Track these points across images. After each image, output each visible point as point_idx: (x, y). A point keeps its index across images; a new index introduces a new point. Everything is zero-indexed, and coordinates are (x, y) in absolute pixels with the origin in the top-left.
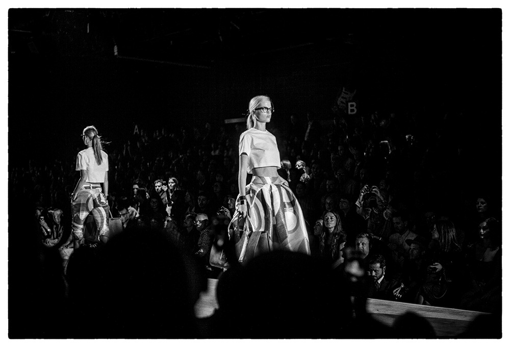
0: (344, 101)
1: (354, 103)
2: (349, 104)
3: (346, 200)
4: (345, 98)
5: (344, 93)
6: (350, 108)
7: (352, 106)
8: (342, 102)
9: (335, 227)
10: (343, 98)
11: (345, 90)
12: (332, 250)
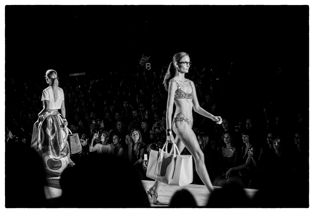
0: (143, 62)
1: (150, 64)
2: (147, 64)
3: (145, 123)
4: (144, 60)
5: (143, 57)
6: (147, 66)
7: (148, 65)
8: (142, 63)
9: (138, 140)
10: (143, 60)
11: (144, 55)
12: (136, 154)
